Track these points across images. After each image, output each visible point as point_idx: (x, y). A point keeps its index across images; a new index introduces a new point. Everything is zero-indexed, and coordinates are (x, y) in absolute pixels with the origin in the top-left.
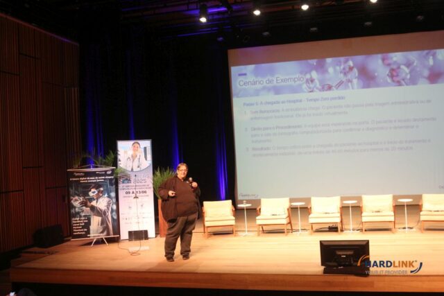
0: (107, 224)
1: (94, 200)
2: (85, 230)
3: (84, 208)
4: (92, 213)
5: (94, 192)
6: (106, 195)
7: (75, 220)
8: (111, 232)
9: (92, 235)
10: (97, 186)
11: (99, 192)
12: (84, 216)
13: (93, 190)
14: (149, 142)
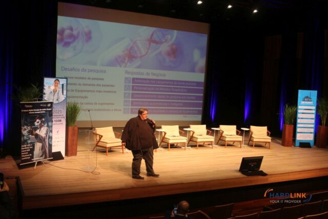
0: (45, 149)
1: (38, 129)
2: (31, 155)
3: (30, 136)
4: (36, 141)
5: (38, 122)
6: (46, 125)
7: (24, 147)
8: (48, 156)
9: (34, 159)
10: (41, 116)
11: (42, 122)
12: (31, 143)
13: (37, 120)
14: (65, 80)
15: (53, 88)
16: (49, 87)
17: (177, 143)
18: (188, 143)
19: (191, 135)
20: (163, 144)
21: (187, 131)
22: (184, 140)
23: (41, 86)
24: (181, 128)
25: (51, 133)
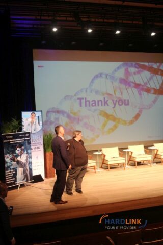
0: (26, 173)
1: (19, 156)
2: (14, 179)
3: (13, 162)
4: (18, 166)
5: (18, 150)
6: (26, 152)
7: (7, 172)
8: (29, 178)
9: (18, 182)
10: (21, 145)
11: (22, 150)
12: (13, 169)
13: (18, 149)
14: (41, 112)
15: (30, 120)
16: (27, 120)
17: (144, 161)
18: (153, 161)
19: (156, 152)
20: (130, 162)
21: (151, 149)
22: (149, 157)
23: (20, 119)
24: (146, 147)
25: (30, 159)
